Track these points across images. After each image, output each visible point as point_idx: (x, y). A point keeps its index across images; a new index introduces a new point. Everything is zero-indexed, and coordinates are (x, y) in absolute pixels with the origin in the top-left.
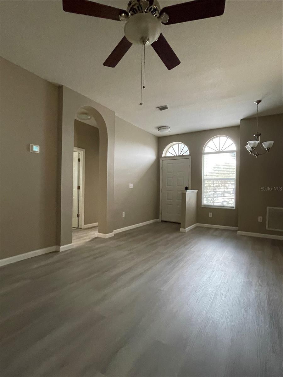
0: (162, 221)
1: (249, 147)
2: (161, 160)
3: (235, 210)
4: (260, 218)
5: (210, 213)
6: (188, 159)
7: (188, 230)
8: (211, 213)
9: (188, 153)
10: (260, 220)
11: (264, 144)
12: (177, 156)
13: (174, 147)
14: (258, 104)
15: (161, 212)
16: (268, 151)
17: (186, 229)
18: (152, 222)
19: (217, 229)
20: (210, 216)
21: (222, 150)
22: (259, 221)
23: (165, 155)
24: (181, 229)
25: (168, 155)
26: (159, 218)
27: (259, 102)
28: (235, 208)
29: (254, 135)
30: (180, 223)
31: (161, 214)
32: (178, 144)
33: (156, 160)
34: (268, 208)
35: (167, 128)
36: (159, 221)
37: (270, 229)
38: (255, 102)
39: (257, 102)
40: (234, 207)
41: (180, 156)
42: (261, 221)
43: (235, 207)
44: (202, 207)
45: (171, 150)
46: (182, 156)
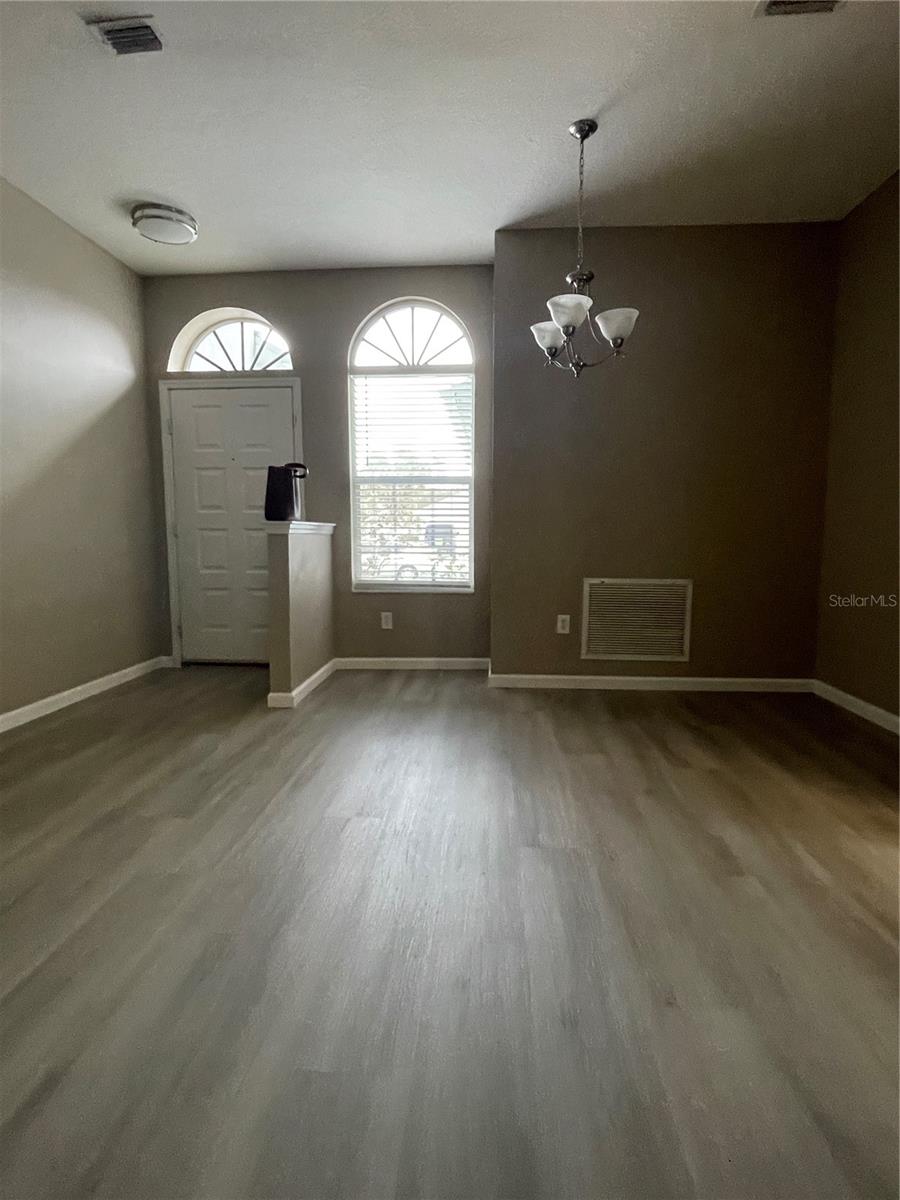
0: (186, 664)
1: (546, 333)
2: (163, 386)
3: (473, 594)
4: (563, 621)
5: (384, 614)
6: (289, 389)
7: (303, 696)
8: (389, 614)
9: (287, 364)
10: (563, 628)
11: (606, 320)
12: (236, 374)
13: (221, 331)
14: (584, 137)
15: (180, 628)
16: (618, 352)
17: (294, 693)
18: (139, 674)
19: (411, 675)
20: (384, 627)
21: (421, 364)
22: (560, 630)
23: (183, 368)
24: (271, 695)
25: (197, 366)
26: (169, 653)
27: (587, 128)
28: (472, 590)
29: (569, 280)
30: (266, 666)
31: (181, 635)
32: (242, 320)
33: (136, 382)
34: (588, 582)
35: (180, 217)
36: (170, 665)
37: (595, 657)
38: (572, 130)
39: (580, 130)
40: (469, 587)
41: (252, 374)
42: (567, 631)
43: (472, 584)
44: (354, 590)
45: (208, 345)
46: (263, 376)
